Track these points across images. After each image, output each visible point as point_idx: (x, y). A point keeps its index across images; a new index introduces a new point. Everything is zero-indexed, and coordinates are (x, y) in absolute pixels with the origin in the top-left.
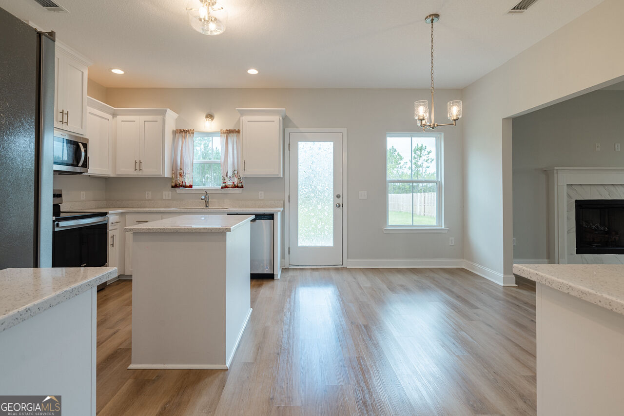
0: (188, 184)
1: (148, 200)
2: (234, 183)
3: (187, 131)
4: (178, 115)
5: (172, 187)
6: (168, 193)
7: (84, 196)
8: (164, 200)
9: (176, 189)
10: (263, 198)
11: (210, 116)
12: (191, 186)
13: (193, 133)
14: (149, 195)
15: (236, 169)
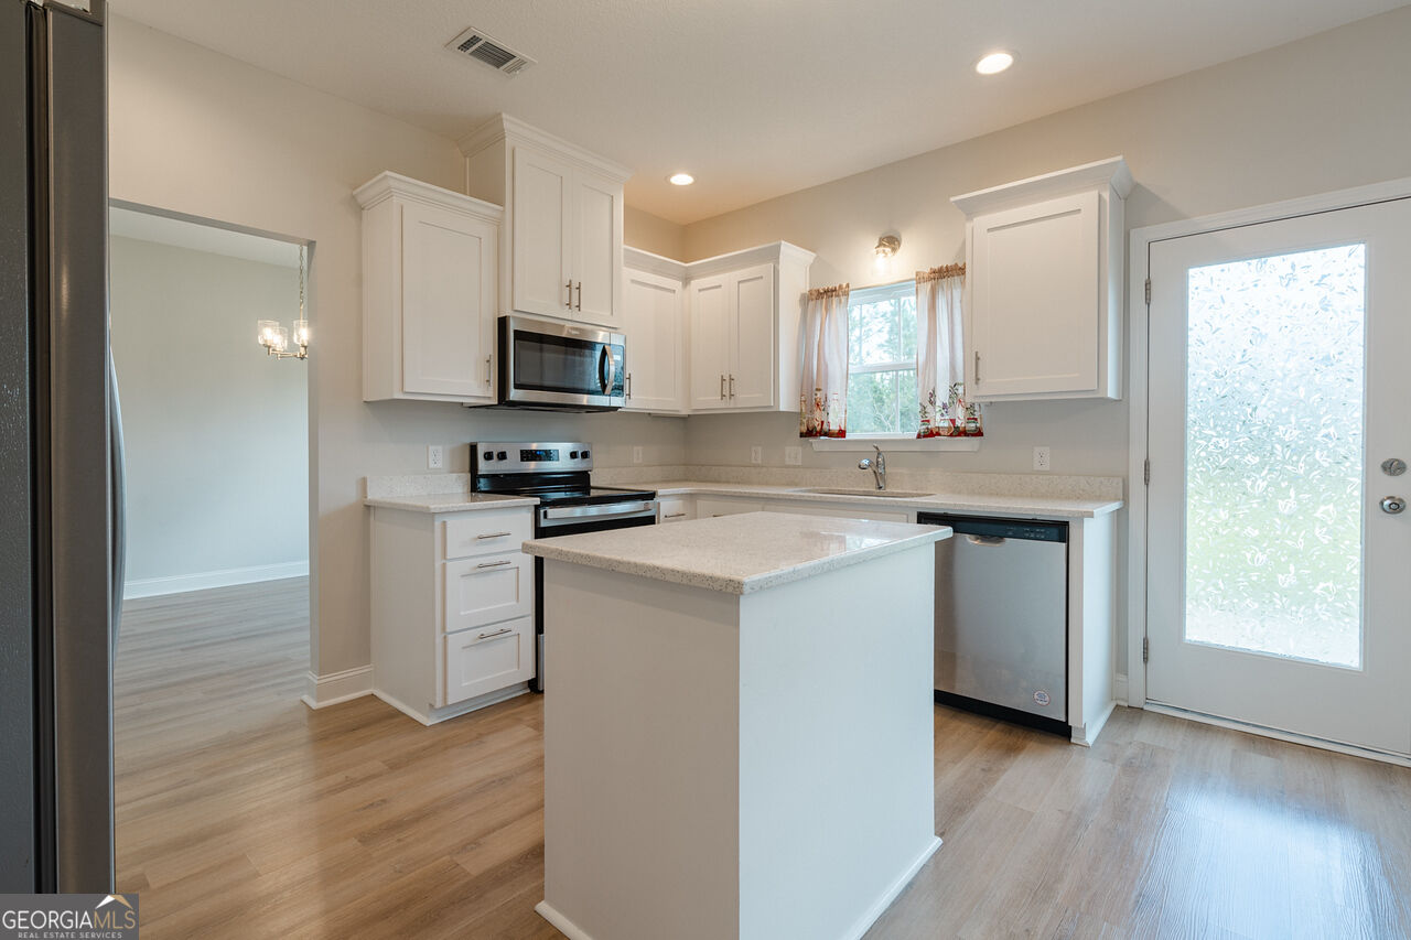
0: (834, 427)
1: (755, 466)
2: (953, 421)
3: (832, 291)
4: (814, 255)
5: (802, 435)
6: (795, 451)
7: (641, 456)
8: (788, 467)
9: (811, 440)
10: (1046, 467)
11: (891, 241)
12: (842, 433)
13: (846, 294)
14: (757, 454)
15: (960, 380)
